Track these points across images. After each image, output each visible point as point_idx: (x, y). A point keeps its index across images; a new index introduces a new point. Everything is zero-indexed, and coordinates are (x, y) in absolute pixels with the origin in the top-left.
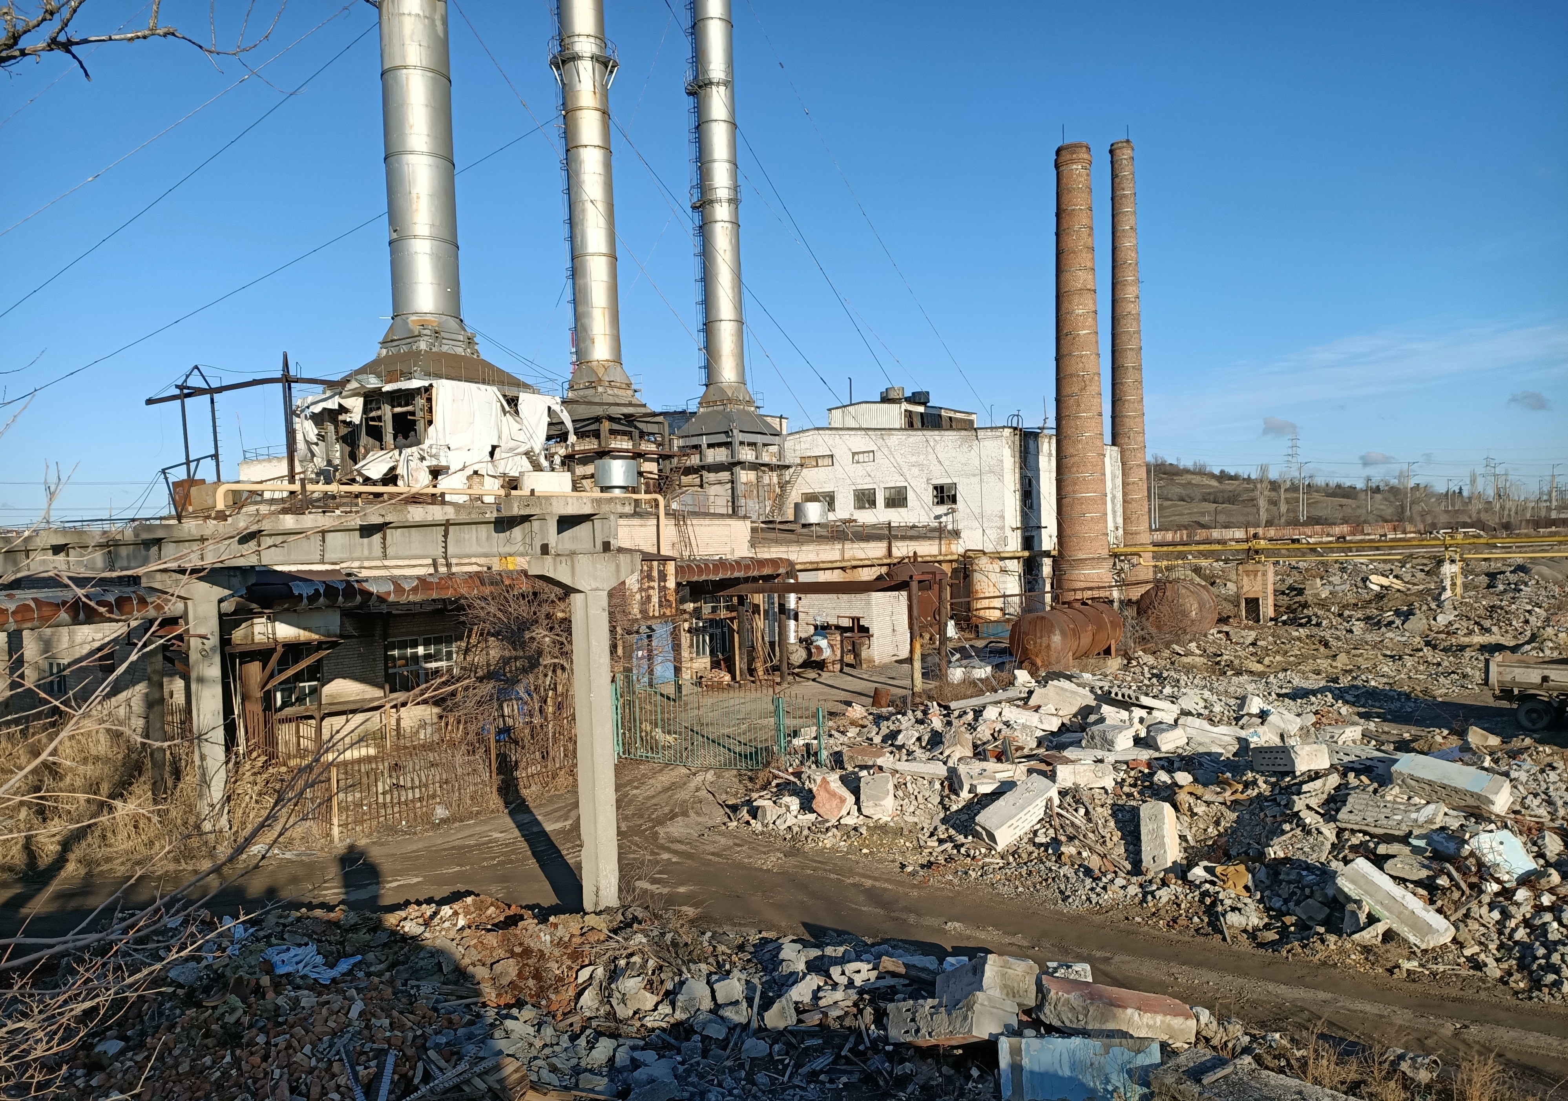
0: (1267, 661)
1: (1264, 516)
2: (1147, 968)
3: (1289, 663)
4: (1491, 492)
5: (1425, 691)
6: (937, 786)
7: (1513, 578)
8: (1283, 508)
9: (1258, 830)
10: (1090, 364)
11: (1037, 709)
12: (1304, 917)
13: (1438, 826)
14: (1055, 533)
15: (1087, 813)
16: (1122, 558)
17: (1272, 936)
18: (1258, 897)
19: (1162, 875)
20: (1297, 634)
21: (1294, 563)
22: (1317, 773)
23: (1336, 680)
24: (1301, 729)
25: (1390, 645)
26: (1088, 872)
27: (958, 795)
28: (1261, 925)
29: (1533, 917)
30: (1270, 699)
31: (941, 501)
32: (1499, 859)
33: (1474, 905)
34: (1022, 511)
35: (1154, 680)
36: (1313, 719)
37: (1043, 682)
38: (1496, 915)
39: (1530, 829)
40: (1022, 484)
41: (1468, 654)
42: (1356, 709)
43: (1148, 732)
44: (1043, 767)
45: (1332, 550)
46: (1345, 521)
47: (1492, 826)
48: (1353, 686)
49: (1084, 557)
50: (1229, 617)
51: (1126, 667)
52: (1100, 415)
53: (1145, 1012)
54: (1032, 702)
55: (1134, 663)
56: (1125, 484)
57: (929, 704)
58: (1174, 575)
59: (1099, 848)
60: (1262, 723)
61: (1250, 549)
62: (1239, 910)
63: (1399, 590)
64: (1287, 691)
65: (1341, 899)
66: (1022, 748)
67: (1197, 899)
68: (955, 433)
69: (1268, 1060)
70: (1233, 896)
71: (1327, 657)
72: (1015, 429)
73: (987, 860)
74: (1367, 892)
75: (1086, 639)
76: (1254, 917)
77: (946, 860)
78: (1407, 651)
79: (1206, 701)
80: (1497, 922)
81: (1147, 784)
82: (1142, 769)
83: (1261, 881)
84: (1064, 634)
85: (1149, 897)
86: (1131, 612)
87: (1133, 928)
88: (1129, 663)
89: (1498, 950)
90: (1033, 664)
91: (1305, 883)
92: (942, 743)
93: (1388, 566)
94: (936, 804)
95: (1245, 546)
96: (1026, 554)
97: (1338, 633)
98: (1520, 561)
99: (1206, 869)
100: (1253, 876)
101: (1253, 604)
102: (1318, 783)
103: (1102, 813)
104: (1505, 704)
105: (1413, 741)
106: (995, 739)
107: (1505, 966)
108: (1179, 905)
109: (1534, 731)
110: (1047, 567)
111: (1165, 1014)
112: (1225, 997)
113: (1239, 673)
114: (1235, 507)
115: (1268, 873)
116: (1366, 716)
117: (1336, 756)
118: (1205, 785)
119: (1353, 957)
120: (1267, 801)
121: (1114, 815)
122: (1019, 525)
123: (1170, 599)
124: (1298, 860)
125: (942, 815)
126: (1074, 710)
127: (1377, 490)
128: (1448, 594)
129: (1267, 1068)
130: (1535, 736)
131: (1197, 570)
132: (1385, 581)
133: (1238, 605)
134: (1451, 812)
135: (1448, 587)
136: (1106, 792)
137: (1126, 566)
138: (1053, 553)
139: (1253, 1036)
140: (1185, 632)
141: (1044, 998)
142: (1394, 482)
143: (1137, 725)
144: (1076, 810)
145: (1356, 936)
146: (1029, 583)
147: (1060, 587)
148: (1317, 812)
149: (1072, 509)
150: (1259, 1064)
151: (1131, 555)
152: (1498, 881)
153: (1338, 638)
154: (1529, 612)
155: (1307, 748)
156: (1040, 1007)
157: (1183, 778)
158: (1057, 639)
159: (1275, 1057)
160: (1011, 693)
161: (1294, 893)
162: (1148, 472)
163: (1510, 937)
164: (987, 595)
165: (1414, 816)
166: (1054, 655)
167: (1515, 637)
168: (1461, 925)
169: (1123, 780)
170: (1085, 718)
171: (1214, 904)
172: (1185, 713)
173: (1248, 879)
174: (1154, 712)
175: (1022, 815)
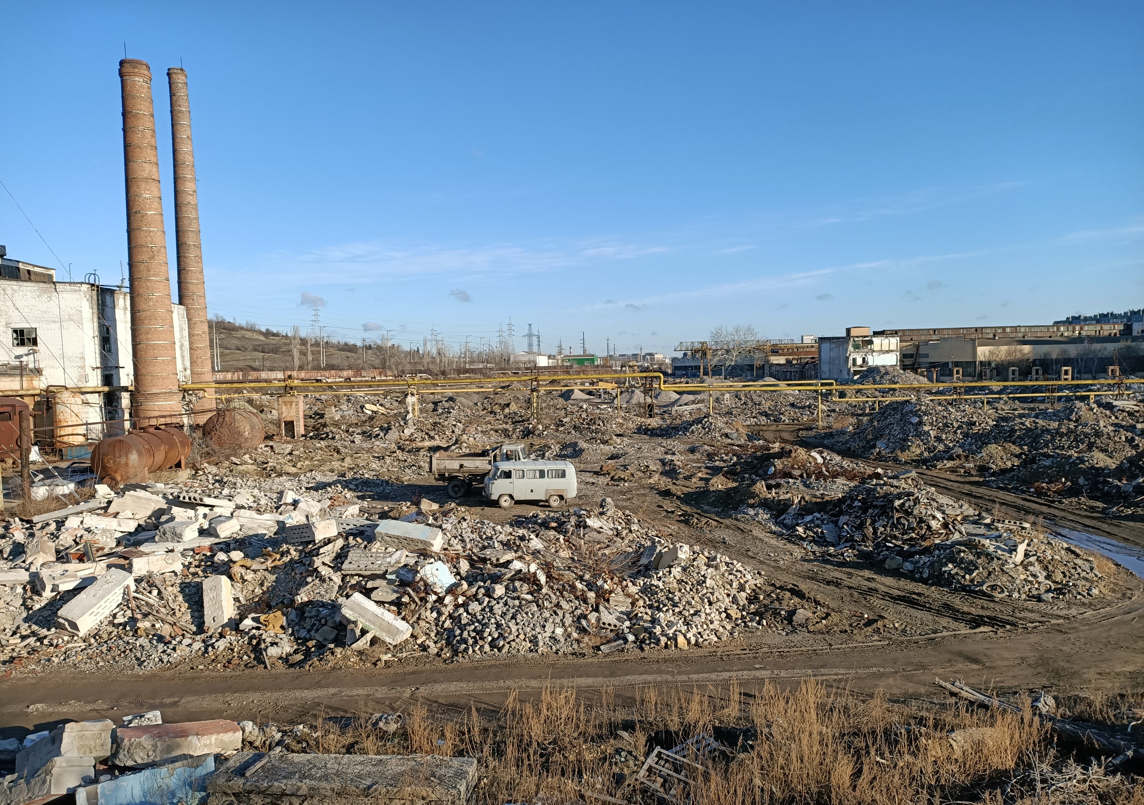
0: (299, 465)
1: (297, 363)
2: (208, 702)
3: (314, 466)
4: (434, 351)
5: (397, 479)
6: (19, 590)
7: (447, 405)
8: (310, 357)
9: (290, 585)
10: (158, 239)
11: (116, 515)
12: (321, 640)
13: (402, 564)
14: (132, 372)
15: (160, 593)
16: (191, 392)
17: (299, 657)
18: (290, 632)
19: (220, 630)
20: (319, 445)
21: (318, 396)
22: (329, 539)
23: (343, 475)
24: (321, 510)
25: (377, 450)
26: (161, 639)
27: (40, 595)
28: (292, 652)
29: (454, 612)
30: (301, 491)
31: (22, 343)
32: (436, 580)
33: (422, 611)
34: (101, 354)
35: (217, 485)
36: (329, 503)
37: (120, 493)
38: (435, 615)
39: (452, 559)
40: (100, 332)
41: (422, 453)
42: (356, 494)
43: (210, 524)
44: (122, 561)
45: (342, 387)
46: (350, 368)
47: (432, 560)
48: (354, 478)
49: (157, 391)
50: (273, 435)
51: (194, 476)
52: (168, 280)
53: (203, 735)
54: (112, 510)
55: (201, 473)
56: (191, 335)
57: (11, 520)
58: (232, 405)
59: (169, 619)
60: (294, 509)
61: (286, 386)
62: (276, 644)
63: (383, 414)
64: (312, 485)
65: (345, 622)
66: (102, 549)
67: (246, 642)
68: (34, 284)
69: (294, 746)
70: (272, 635)
71: (339, 460)
72: (93, 285)
73: (70, 645)
74: (360, 615)
75: (160, 457)
76: (287, 647)
77: (29, 653)
78: (388, 454)
79: (254, 497)
80: (435, 619)
81: (209, 563)
82: (205, 553)
83: (293, 621)
84: (140, 453)
85: (210, 649)
86: (199, 434)
87: (197, 674)
88: (196, 473)
89: (436, 636)
90: (113, 479)
91: (321, 616)
92: (24, 552)
93: (377, 398)
94: (18, 605)
95: (283, 384)
96: (106, 389)
97: (346, 443)
98: (451, 394)
99: (254, 619)
100: (287, 618)
101: (290, 425)
102: (330, 546)
103: (172, 592)
104: (441, 483)
105: (389, 511)
106: (77, 544)
107: (439, 645)
108: (232, 650)
109: (456, 498)
110: (125, 400)
111: (219, 733)
112: (266, 709)
113: (280, 475)
114: (277, 356)
115: (297, 614)
116: (362, 498)
117: (341, 527)
118: (253, 558)
119: (352, 660)
120: (296, 563)
121: (182, 591)
122: (99, 365)
123: (228, 423)
124: (317, 601)
125: (24, 615)
126: (149, 513)
127: (370, 347)
128: (410, 415)
129: (293, 751)
130: (457, 501)
131: (250, 401)
132: (374, 408)
133: (280, 427)
134: (410, 554)
135: (410, 411)
136: (176, 574)
137: (194, 399)
138: (130, 388)
139: (283, 731)
140: (240, 447)
141: (119, 746)
142: (379, 342)
143: (201, 520)
144: (150, 592)
145: (354, 646)
146: (110, 412)
147: (137, 416)
148: (330, 566)
149: (146, 353)
150: (288, 750)
151: (197, 390)
152: (436, 593)
153: (345, 447)
154: (454, 425)
155: (323, 523)
156: (115, 755)
157: (237, 555)
158: (134, 457)
159: (299, 742)
160: (93, 504)
161: (314, 624)
162: (210, 327)
163: (442, 626)
164: (70, 423)
165: (388, 560)
166: (131, 472)
167: (447, 441)
168: (416, 625)
169: (190, 563)
170: (158, 518)
171: (259, 643)
172: (239, 507)
173: (283, 621)
174: (215, 509)
175: (102, 603)
